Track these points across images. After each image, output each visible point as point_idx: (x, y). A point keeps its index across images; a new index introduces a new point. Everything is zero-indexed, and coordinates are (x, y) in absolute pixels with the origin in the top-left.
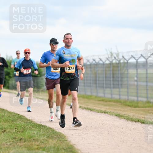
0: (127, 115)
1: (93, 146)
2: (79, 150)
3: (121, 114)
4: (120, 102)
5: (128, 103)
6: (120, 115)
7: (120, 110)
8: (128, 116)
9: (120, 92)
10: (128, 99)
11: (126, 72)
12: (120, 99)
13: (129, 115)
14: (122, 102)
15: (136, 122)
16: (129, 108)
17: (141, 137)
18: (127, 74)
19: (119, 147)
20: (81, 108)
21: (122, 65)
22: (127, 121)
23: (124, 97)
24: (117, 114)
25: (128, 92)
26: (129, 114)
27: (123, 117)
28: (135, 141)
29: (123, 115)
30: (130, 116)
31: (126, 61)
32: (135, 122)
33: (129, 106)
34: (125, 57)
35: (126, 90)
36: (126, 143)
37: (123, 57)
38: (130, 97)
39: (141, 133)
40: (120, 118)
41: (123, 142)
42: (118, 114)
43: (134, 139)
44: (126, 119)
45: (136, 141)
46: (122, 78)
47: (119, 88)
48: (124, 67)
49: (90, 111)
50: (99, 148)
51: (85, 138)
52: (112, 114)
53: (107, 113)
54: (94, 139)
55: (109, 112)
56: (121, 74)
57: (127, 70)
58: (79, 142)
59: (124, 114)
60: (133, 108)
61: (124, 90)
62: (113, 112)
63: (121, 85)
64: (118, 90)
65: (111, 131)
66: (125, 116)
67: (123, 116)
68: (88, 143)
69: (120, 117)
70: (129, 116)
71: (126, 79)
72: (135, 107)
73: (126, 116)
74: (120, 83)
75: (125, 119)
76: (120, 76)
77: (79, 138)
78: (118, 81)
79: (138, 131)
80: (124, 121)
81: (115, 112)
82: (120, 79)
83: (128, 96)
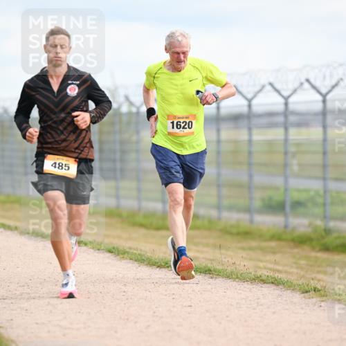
0: (137, 249)
1: (49, 332)
2: (13, 341)
3: (121, 248)
4: (119, 216)
5: (140, 219)
6: (118, 249)
7: (119, 237)
8: (139, 252)
9: (117, 188)
10: (139, 209)
11: (134, 138)
12: (118, 207)
13: (141, 250)
14: (125, 214)
15: (160, 267)
16: (143, 231)
17: (174, 307)
18: (138, 142)
19: (116, 332)
20: (16, 232)
21: (124, 119)
22: (136, 264)
23: (129, 203)
24: (111, 247)
25: (139, 190)
26: (143, 248)
27: (126, 256)
28: (157, 316)
29: (128, 250)
30: (146, 252)
31: (134, 110)
32: (158, 267)
33: (142, 225)
34: (132, 99)
35: (134, 184)
36: (136, 323)
37: (127, 98)
38: (144, 204)
39: (174, 296)
40: (118, 257)
41: (128, 319)
42: (114, 248)
43: (154, 312)
44: (136, 261)
45: (162, 317)
46: (123, 152)
47: (115, 179)
48: (129, 123)
49: (39, 238)
50: (64, 335)
51: (27, 310)
52: (99, 247)
53: (86, 244)
54: (51, 312)
55: (90, 242)
56: (122, 143)
57: (138, 132)
58: (12, 320)
59: (130, 248)
60: (154, 232)
61: (128, 185)
62: (101, 243)
63: (122, 170)
64: (112, 183)
65: (95, 292)
66: (132, 254)
67: (128, 253)
68: (37, 324)
69: (118, 255)
70: (142, 253)
71: (133, 156)
72: (158, 229)
73: (135, 252)
74: (118, 165)
75: (131, 259)
76: (118, 147)
77: (12, 310)
78: (114, 161)
79: (166, 291)
80: (130, 265)
81: (106, 241)
82: (118, 156)
83: (139, 199)
